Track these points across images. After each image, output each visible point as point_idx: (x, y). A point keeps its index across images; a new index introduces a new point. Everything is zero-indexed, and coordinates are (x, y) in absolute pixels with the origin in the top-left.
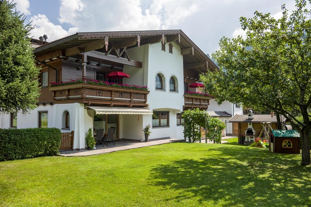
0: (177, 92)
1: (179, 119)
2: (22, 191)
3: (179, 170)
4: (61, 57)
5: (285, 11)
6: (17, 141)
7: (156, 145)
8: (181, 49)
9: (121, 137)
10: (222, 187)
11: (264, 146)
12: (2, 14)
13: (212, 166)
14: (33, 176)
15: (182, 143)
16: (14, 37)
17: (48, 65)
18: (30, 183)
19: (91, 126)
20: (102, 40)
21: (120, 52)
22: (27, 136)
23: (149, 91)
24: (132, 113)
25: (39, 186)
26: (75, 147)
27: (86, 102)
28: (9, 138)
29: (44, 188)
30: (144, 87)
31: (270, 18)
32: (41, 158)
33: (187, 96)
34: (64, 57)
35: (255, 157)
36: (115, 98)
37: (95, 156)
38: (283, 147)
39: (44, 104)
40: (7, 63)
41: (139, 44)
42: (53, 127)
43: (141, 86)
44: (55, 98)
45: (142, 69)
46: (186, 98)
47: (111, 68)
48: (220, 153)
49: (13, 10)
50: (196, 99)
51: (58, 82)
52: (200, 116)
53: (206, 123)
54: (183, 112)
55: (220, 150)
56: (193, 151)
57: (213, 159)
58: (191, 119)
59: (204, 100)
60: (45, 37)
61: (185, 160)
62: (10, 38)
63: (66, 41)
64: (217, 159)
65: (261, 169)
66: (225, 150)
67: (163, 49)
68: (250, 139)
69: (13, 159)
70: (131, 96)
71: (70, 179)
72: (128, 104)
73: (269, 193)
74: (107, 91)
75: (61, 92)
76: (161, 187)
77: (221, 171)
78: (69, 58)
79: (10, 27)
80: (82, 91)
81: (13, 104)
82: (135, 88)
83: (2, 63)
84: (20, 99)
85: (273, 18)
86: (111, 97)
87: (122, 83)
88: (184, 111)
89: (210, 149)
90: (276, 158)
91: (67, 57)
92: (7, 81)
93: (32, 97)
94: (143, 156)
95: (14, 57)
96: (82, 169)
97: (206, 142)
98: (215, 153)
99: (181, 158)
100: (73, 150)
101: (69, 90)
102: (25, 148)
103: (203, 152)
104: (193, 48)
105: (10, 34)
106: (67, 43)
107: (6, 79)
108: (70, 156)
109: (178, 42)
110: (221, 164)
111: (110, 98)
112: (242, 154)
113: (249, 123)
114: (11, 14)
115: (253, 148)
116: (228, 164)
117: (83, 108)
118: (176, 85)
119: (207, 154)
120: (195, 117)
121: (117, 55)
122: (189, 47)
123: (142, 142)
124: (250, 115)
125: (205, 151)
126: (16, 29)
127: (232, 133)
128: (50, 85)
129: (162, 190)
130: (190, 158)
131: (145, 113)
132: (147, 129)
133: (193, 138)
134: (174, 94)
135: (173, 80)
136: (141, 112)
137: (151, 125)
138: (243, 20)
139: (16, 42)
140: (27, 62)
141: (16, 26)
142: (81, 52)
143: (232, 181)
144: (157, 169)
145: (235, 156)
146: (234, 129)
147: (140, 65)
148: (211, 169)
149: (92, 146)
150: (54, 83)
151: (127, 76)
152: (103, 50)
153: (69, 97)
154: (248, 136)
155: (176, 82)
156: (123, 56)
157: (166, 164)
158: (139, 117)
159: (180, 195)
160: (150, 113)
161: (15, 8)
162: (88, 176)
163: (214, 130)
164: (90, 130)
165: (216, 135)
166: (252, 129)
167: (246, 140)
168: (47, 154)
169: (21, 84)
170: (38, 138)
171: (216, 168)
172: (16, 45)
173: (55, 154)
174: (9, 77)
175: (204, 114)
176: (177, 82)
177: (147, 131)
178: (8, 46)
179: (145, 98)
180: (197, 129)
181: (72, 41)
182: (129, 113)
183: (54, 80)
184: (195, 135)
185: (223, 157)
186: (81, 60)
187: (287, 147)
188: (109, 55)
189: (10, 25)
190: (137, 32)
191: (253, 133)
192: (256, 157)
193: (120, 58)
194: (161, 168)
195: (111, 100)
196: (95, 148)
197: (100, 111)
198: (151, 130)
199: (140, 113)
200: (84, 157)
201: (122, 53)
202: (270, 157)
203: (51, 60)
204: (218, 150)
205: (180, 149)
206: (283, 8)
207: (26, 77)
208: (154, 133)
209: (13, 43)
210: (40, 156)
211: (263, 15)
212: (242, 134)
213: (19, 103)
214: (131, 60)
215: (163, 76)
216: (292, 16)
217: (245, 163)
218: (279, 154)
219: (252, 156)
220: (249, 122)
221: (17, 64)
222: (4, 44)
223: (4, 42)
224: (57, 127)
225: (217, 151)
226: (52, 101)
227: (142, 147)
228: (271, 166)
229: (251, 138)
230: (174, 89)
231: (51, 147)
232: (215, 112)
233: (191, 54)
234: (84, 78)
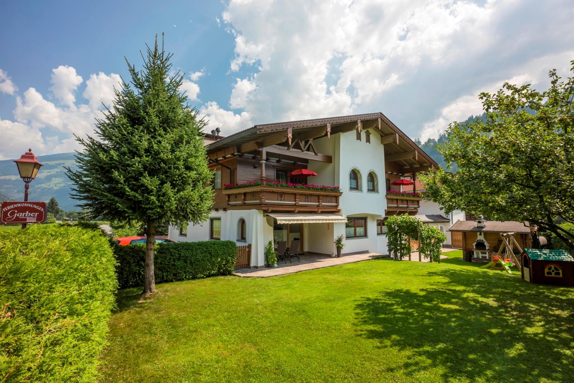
0: (377, 192)
1: (379, 227)
2: (194, 334)
3: (395, 310)
4: (236, 154)
5: (555, 78)
6: (187, 257)
7: (352, 263)
8: (381, 136)
9: (306, 249)
10: (473, 350)
11: (507, 267)
12: (173, 111)
13: (442, 305)
14: (206, 308)
15: (387, 261)
16: (185, 136)
17: (220, 164)
18: (203, 320)
19: (271, 238)
20: (285, 132)
21: (305, 145)
22: (199, 251)
23: (342, 193)
24: (321, 222)
25: (214, 326)
26: (252, 264)
27: (266, 209)
28: (179, 254)
29: (220, 332)
30: (335, 188)
31: (529, 92)
32: (215, 278)
33: (390, 197)
34: (240, 154)
35: (503, 290)
36: (300, 203)
37: (276, 278)
38: (546, 275)
39: (217, 210)
40: (177, 168)
41: (329, 134)
42: (227, 239)
43: (331, 186)
44: (229, 203)
45: (332, 165)
46: (389, 200)
47: (294, 164)
48: (447, 281)
49: (184, 104)
50: (402, 201)
51: (232, 185)
52: (410, 225)
53: (419, 234)
54: (386, 219)
55: (446, 276)
56: (406, 275)
57: (439, 291)
58: (397, 228)
59: (413, 201)
60: (218, 130)
61: (398, 291)
62: (181, 138)
63: (242, 136)
64: (445, 292)
65: (522, 314)
66: (452, 274)
67: (359, 138)
68: (481, 255)
69: (183, 279)
70: (319, 199)
71: (251, 318)
72: (316, 210)
73: (560, 371)
74: (291, 194)
75: (236, 195)
76: (376, 342)
77: (458, 314)
78: (245, 154)
79: (180, 125)
80: (261, 195)
81: (184, 216)
82: (324, 189)
83: (172, 169)
84: (192, 210)
85: (534, 90)
86: (295, 201)
87: (306, 183)
88: (387, 216)
89: (430, 273)
90: (539, 294)
91: (244, 153)
92: (178, 190)
93: (205, 207)
94: (339, 282)
95: (185, 160)
96: (265, 300)
97: (420, 260)
98: (439, 281)
99: (392, 288)
100: (250, 267)
101: (245, 194)
102: (196, 266)
103: (421, 277)
104: (397, 135)
105: (181, 133)
106: (244, 137)
107: (177, 188)
108: (247, 277)
109: (378, 128)
110: (454, 300)
111: (294, 203)
112: (480, 282)
113: (478, 233)
114: (182, 109)
115: (495, 273)
116: (465, 302)
117: (262, 215)
118: (375, 184)
119: (428, 281)
120: (403, 226)
121: (301, 149)
122: (392, 134)
123: (333, 257)
124: (479, 222)
125: (423, 275)
126: (187, 127)
127: (451, 244)
128: (224, 187)
129: (379, 348)
130: (404, 288)
131: (337, 221)
132: (339, 241)
133: (401, 252)
134: (373, 195)
135: (372, 177)
136: (332, 220)
137: (344, 236)
138: (485, 96)
139: (188, 142)
140: (199, 165)
141: (188, 123)
142: (260, 147)
143: (485, 338)
144: (363, 305)
145: (470, 287)
146: (453, 238)
147: (329, 159)
148: (442, 309)
149: (273, 263)
150: (228, 186)
151: (315, 174)
152: (286, 144)
153: (245, 202)
154: (478, 251)
155: (375, 179)
156: (308, 150)
157: (374, 298)
158: (330, 226)
159: (409, 361)
160: (343, 221)
161: (186, 102)
162: (272, 312)
163: (430, 243)
164: (270, 243)
165: (433, 251)
166: (484, 240)
167: (475, 256)
168: (220, 273)
169: (192, 192)
170: (210, 254)
171: (449, 308)
172: (187, 146)
173: (230, 273)
174: (179, 185)
175: (415, 222)
176: (377, 179)
177: (340, 243)
178: (179, 148)
179: (337, 201)
180: (406, 240)
181: (250, 135)
182: (318, 222)
183: (228, 183)
184: (403, 249)
185: (453, 288)
186: (259, 157)
187: (553, 275)
188: (292, 149)
189: (181, 122)
190: (326, 120)
191: (485, 246)
192: (506, 291)
193: (305, 152)
194: (368, 305)
195: (295, 205)
196: (276, 265)
197: (282, 220)
198: (344, 242)
199: (331, 222)
200: (264, 279)
201: (307, 146)
202: (529, 292)
203: (224, 157)
204: (442, 275)
205: (386, 271)
206: (553, 75)
207: (199, 184)
208: (348, 245)
209: (185, 143)
210: (213, 275)
211: (519, 87)
212: (469, 247)
213: (190, 216)
214: (319, 154)
215: (359, 172)
216: (568, 86)
217: (491, 302)
218: (541, 287)
219: (498, 287)
220: (479, 231)
221: (188, 168)
222: (174, 145)
223: (175, 143)
224: (231, 240)
225: (441, 277)
226: (225, 206)
227: (334, 266)
228: (537, 309)
229: (482, 253)
230: (373, 189)
231: (226, 264)
232: (427, 216)
233: (395, 142)
234: (263, 178)
